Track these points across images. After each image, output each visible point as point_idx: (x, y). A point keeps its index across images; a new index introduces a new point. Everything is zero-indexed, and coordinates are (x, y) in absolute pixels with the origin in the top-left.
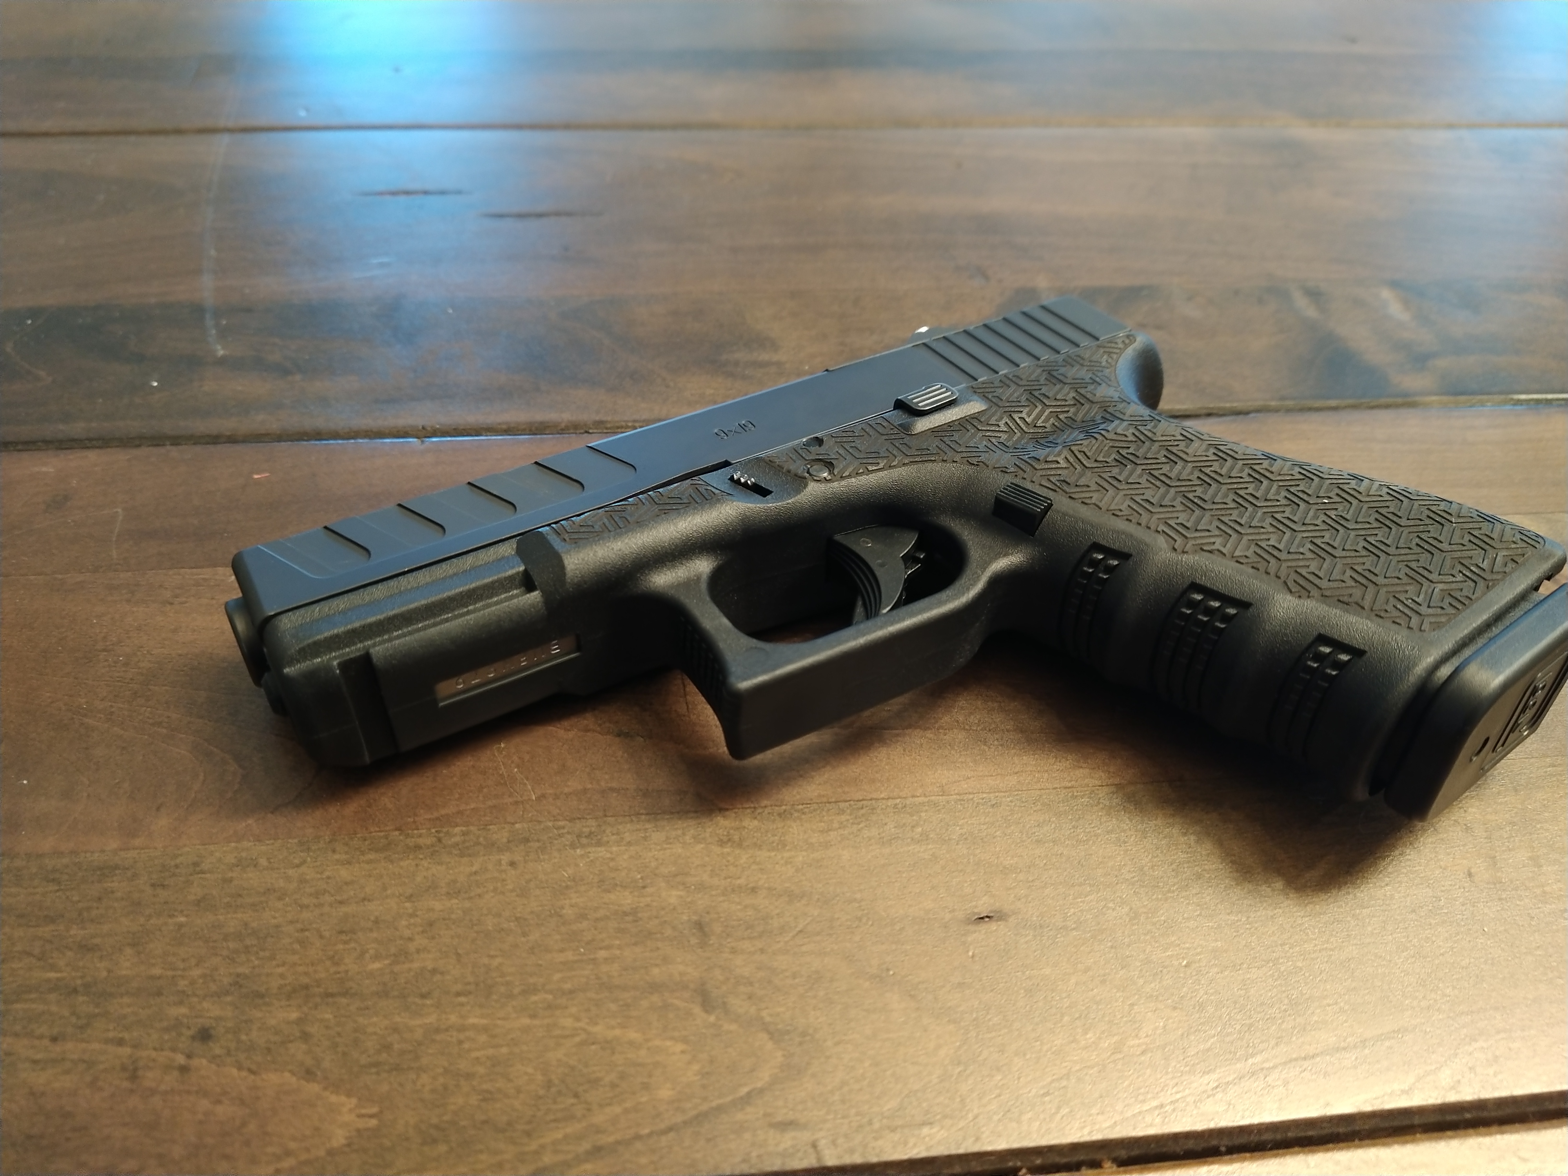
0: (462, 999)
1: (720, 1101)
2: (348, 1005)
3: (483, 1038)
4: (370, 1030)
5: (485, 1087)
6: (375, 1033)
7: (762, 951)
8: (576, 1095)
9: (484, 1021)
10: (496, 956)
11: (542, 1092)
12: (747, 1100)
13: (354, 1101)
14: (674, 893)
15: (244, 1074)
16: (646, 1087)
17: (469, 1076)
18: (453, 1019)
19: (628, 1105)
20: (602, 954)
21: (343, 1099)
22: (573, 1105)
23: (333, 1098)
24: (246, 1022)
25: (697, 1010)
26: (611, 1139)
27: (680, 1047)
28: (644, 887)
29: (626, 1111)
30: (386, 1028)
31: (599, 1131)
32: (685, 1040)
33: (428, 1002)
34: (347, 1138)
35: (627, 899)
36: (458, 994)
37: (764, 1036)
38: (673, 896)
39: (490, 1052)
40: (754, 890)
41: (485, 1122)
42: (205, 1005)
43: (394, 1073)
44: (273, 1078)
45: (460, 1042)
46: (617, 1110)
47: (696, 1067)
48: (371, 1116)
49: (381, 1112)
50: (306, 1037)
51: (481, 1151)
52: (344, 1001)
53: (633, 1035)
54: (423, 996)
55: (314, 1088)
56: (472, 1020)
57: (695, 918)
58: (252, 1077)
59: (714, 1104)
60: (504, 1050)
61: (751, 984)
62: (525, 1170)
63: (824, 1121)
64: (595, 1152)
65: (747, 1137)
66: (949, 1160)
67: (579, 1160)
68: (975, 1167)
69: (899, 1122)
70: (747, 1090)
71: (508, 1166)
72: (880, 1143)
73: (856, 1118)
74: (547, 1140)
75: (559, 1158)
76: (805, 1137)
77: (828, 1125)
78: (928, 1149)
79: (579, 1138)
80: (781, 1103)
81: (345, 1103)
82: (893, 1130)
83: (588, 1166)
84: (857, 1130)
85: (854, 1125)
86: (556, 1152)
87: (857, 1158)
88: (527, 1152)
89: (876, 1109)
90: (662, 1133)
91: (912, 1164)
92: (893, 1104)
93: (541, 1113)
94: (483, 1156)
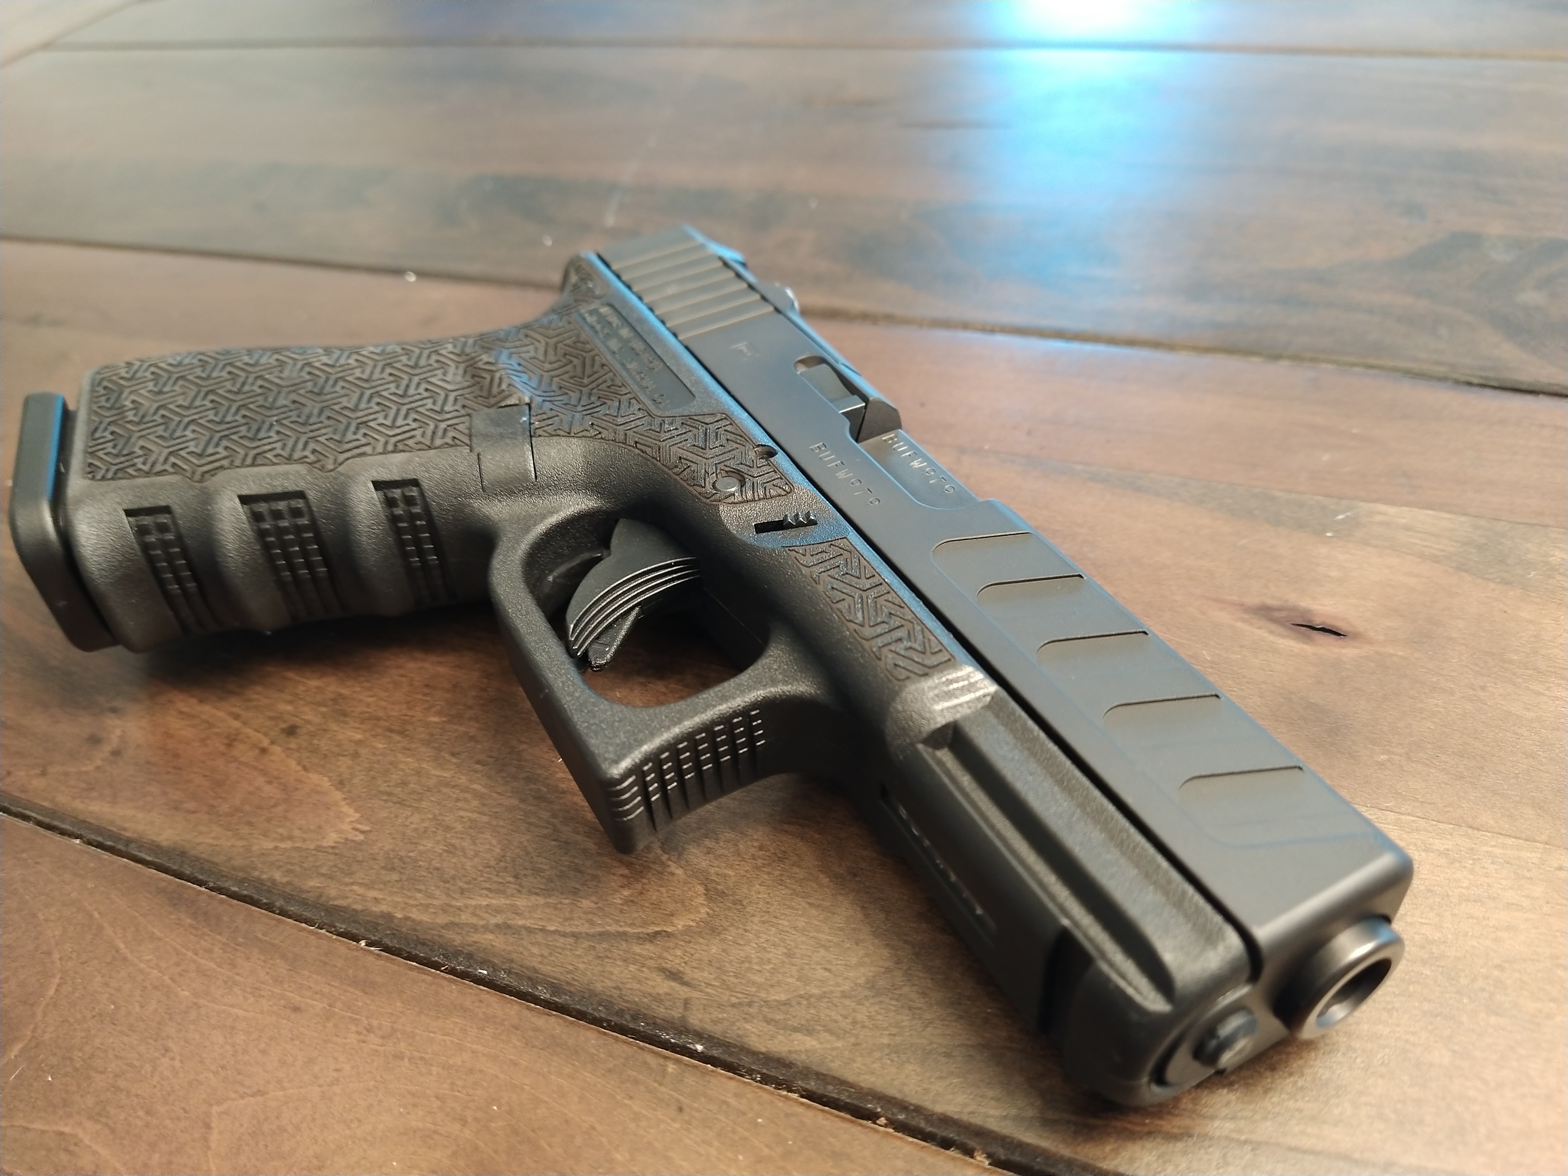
1: (627, 930)
2: (398, 742)
3: (475, 803)
4: (401, 766)
5: (454, 841)
6: (402, 770)
8: (516, 877)
9: (483, 790)
10: (524, 743)
11: (490, 863)
12: (652, 937)
13: (358, 815)
15: (299, 768)
16: (573, 892)
17: (448, 829)
18: (460, 779)
19: (549, 900)
21: (351, 811)
22: (506, 882)
23: (345, 809)
24: (325, 730)
25: (656, 845)
26: (519, 922)
27: (622, 871)
29: (545, 905)
30: (413, 770)
31: (515, 912)
32: (628, 866)
34: (337, 842)
39: (474, 816)
41: (436, 869)
42: (306, 709)
43: (398, 805)
44: (315, 778)
45: (458, 800)
46: (541, 901)
47: (626, 893)
48: (362, 832)
49: (370, 831)
50: (356, 755)
51: (420, 891)
52: (397, 738)
53: (591, 845)
55: (338, 796)
56: (475, 786)
58: (303, 773)
59: (621, 929)
60: (485, 819)
62: (442, 919)
63: (708, 985)
64: (504, 928)
65: (632, 968)
66: (807, 1072)
67: (486, 928)
68: (831, 1091)
69: (779, 1016)
70: (657, 929)
71: (432, 910)
72: (748, 1026)
73: (740, 995)
74: (473, 903)
75: (474, 920)
76: (683, 992)
77: (709, 990)
78: (790, 1052)
79: (498, 911)
80: (679, 953)
81: (351, 814)
82: (768, 1021)
83: (490, 936)
84: (733, 1006)
85: (734, 1000)
86: (474, 914)
87: (717, 1030)
88: (452, 906)
89: (763, 995)
90: (565, 935)
91: (769, 1059)
92: (783, 997)
93: (482, 879)
94: (419, 895)
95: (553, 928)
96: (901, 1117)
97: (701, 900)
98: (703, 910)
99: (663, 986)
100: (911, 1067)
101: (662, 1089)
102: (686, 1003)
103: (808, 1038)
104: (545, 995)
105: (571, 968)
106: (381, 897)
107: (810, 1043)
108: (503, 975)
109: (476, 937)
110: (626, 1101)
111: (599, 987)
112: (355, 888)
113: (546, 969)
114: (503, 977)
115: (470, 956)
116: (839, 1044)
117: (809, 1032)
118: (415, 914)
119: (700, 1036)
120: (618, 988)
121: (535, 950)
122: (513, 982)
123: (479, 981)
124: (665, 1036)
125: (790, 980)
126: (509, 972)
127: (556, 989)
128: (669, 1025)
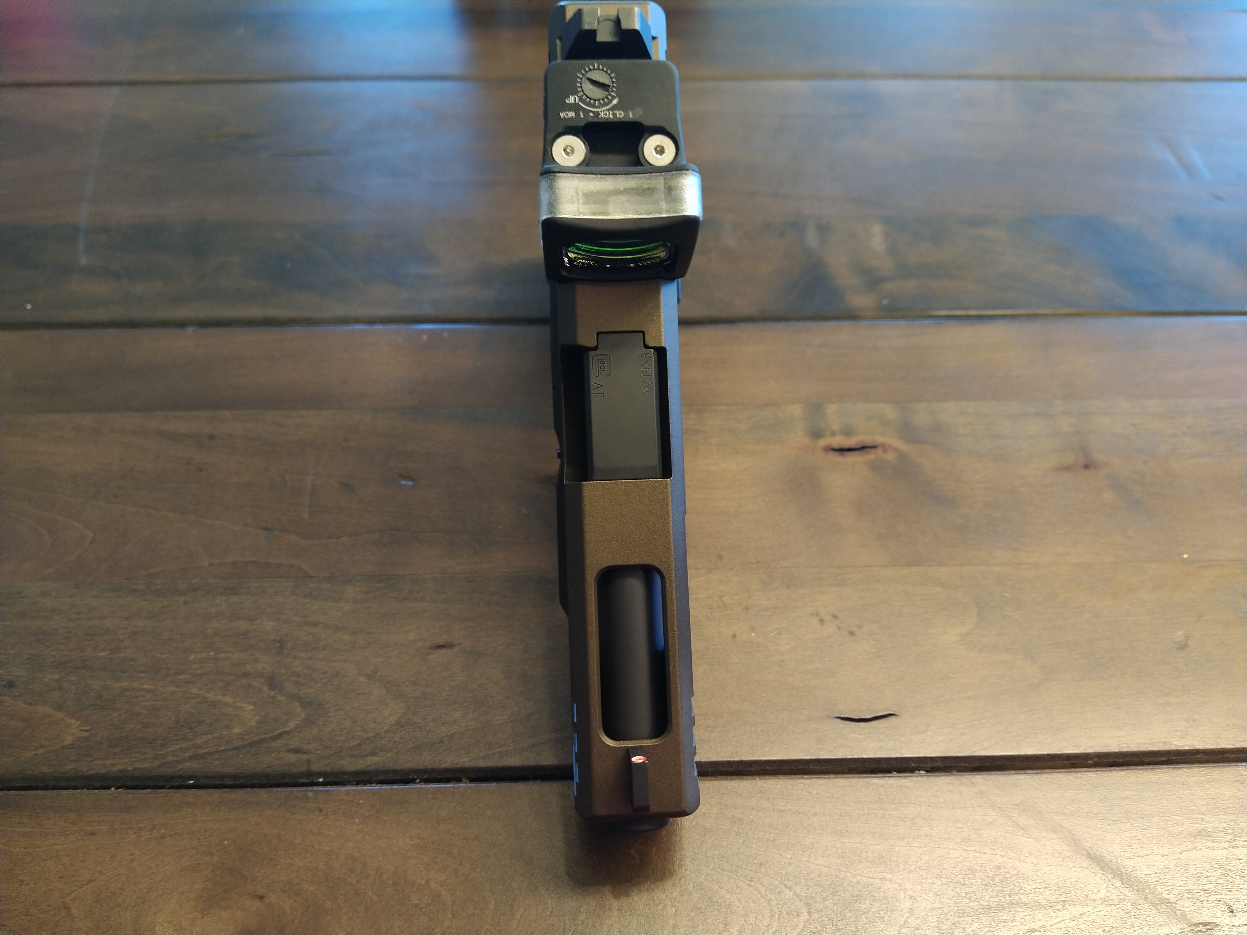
0: (143, 675)
1: (263, 736)
2: (85, 673)
3: (149, 696)
4: (93, 687)
5: (145, 720)
6: (96, 689)
7: (310, 658)
8: (191, 728)
9: (151, 687)
10: (166, 653)
11: (173, 725)
12: (279, 736)
13: (79, 722)
14: (271, 623)
15: (27, 705)
16: (228, 727)
17: (138, 714)
18: (136, 685)
19: (216, 735)
20: (222, 655)
21: (74, 721)
22: (187, 733)
23: (70, 721)
24: (32, 679)
25: (266, 688)
26: (203, 751)
27: (251, 707)
28: (255, 620)
29: (214, 738)
30: (101, 687)
31: (199, 747)
32: (254, 704)
33: (125, 675)
34: (72, 741)
35: (243, 625)
36: (142, 672)
37: (298, 704)
38: (269, 625)
39: (152, 703)
40: (316, 625)
41: (141, 738)
42: (13, 669)
43: (101, 710)
44: (41, 708)
45: (138, 697)
46: (210, 737)
47: (257, 718)
48: (87, 731)
49: (91, 729)
50: (61, 689)
51: (137, 752)
52: (83, 671)
53: (228, 699)
54: (123, 672)
55: (60, 715)
56: (145, 686)
57: (279, 638)
58: (31, 707)
59: (260, 738)
60: (159, 703)
61: (299, 676)
62: (156, 763)
63: (317, 750)
64: (194, 757)
65: (273, 755)
66: (377, 772)
67: (185, 760)
68: (391, 777)
69: (356, 753)
70: (280, 731)
71: (149, 760)
72: (343, 762)
73: (334, 749)
74: (171, 749)
75: (175, 758)
76: (304, 757)
77: (318, 752)
78: (367, 766)
79: (187, 749)
80: (296, 739)
81: (74, 723)
82: (352, 756)
83: (188, 764)
84: (333, 755)
85: (332, 752)
86: (174, 755)
87: (328, 769)
88: (160, 755)
89: (346, 745)
90: (230, 750)
91: (357, 773)
92: (356, 743)
93: (171, 736)
94: (138, 755)
95: (222, 749)
96: (426, 776)
97: (299, 709)
98: (303, 714)
99: (293, 758)
100: (426, 753)
101: (309, 805)
102: (308, 762)
103: (374, 757)
104: (229, 782)
105: (240, 765)
106: (114, 762)
107: (376, 759)
108: (203, 780)
109: (180, 766)
110: (293, 816)
111: (259, 769)
112: (96, 762)
113: (227, 770)
114: (203, 781)
115: (181, 777)
116: (389, 755)
117: (374, 754)
118: (139, 765)
119: (320, 775)
120: (269, 767)
121: (217, 762)
122: (211, 782)
123: (190, 787)
124: (301, 781)
125: (358, 734)
126: (206, 777)
127: (235, 777)
128: (302, 775)
